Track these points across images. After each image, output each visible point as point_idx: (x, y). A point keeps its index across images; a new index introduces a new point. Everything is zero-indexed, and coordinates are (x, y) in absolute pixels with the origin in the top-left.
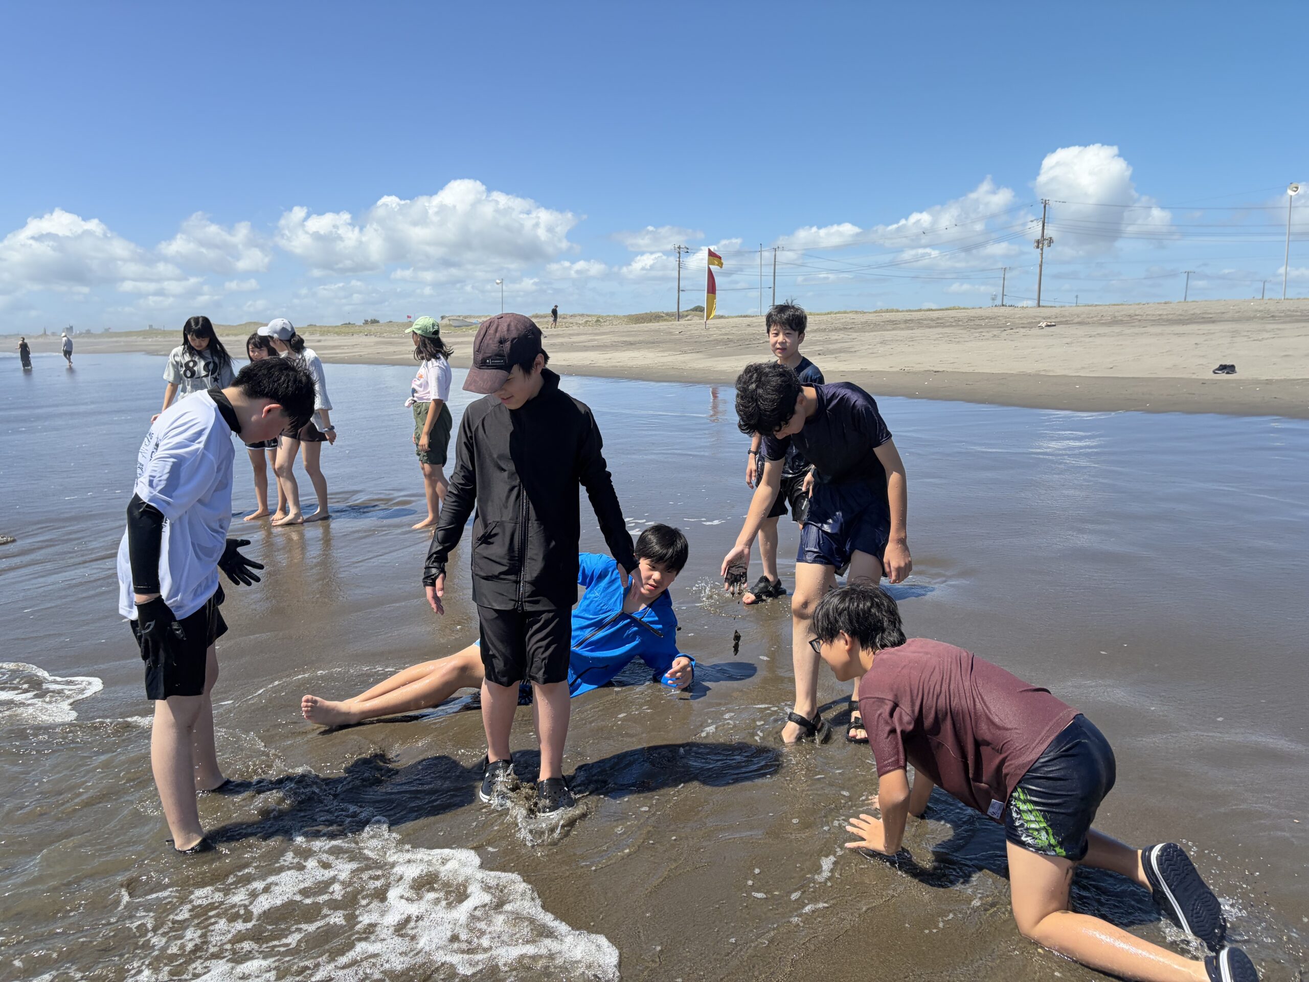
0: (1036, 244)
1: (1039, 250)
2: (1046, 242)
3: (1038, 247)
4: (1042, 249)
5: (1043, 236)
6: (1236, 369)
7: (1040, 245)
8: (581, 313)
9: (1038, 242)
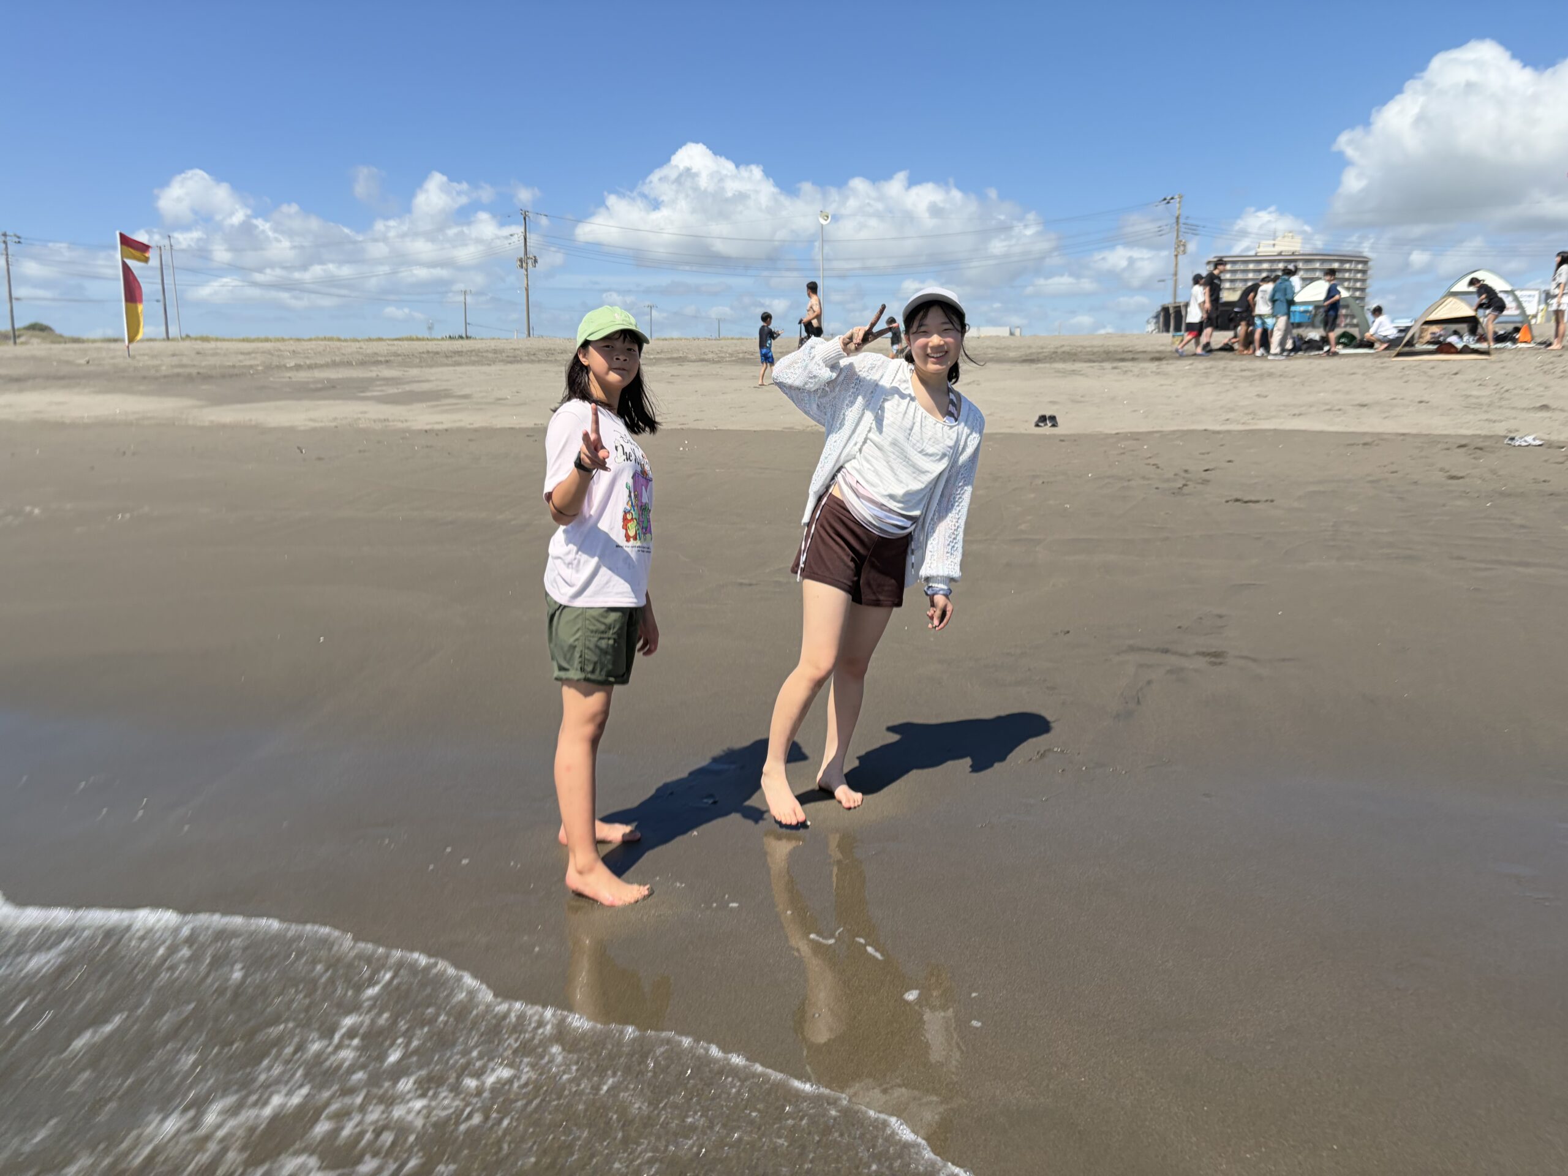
0: (519, 263)
1: (523, 271)
2: (530, 262)
4: (527, 270)
5: (526, 254)
6: (1059, 421)
7: (524, 265)
9: (521, 260)
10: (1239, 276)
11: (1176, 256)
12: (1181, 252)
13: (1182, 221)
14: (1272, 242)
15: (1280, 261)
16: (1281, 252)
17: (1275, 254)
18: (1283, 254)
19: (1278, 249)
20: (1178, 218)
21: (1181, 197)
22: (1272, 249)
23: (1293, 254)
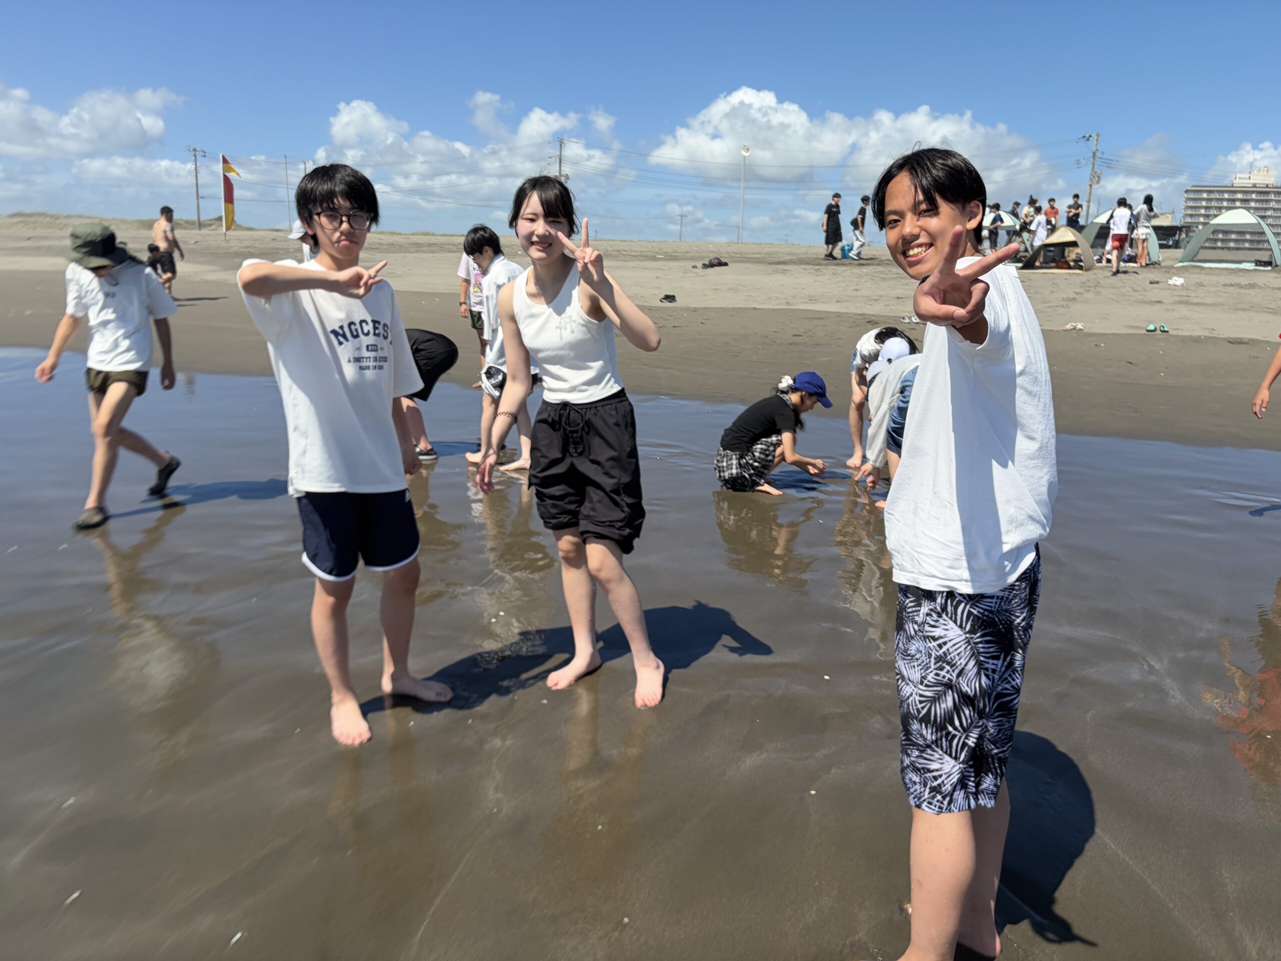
6: (677, 299)
10: (1214, 204)
11: (1091, 186)
12: (1095, 182)
13: (1098, 154)
14: (1247, 176)
15: (1253, 192)
16: (1255, 184)
17: (1251, 185)
18: (1258, 186)
19: (1252, 181)
20: (1094, 154)
21: (1098, 135)
22: (1248, 181)
23: (1267, 186)
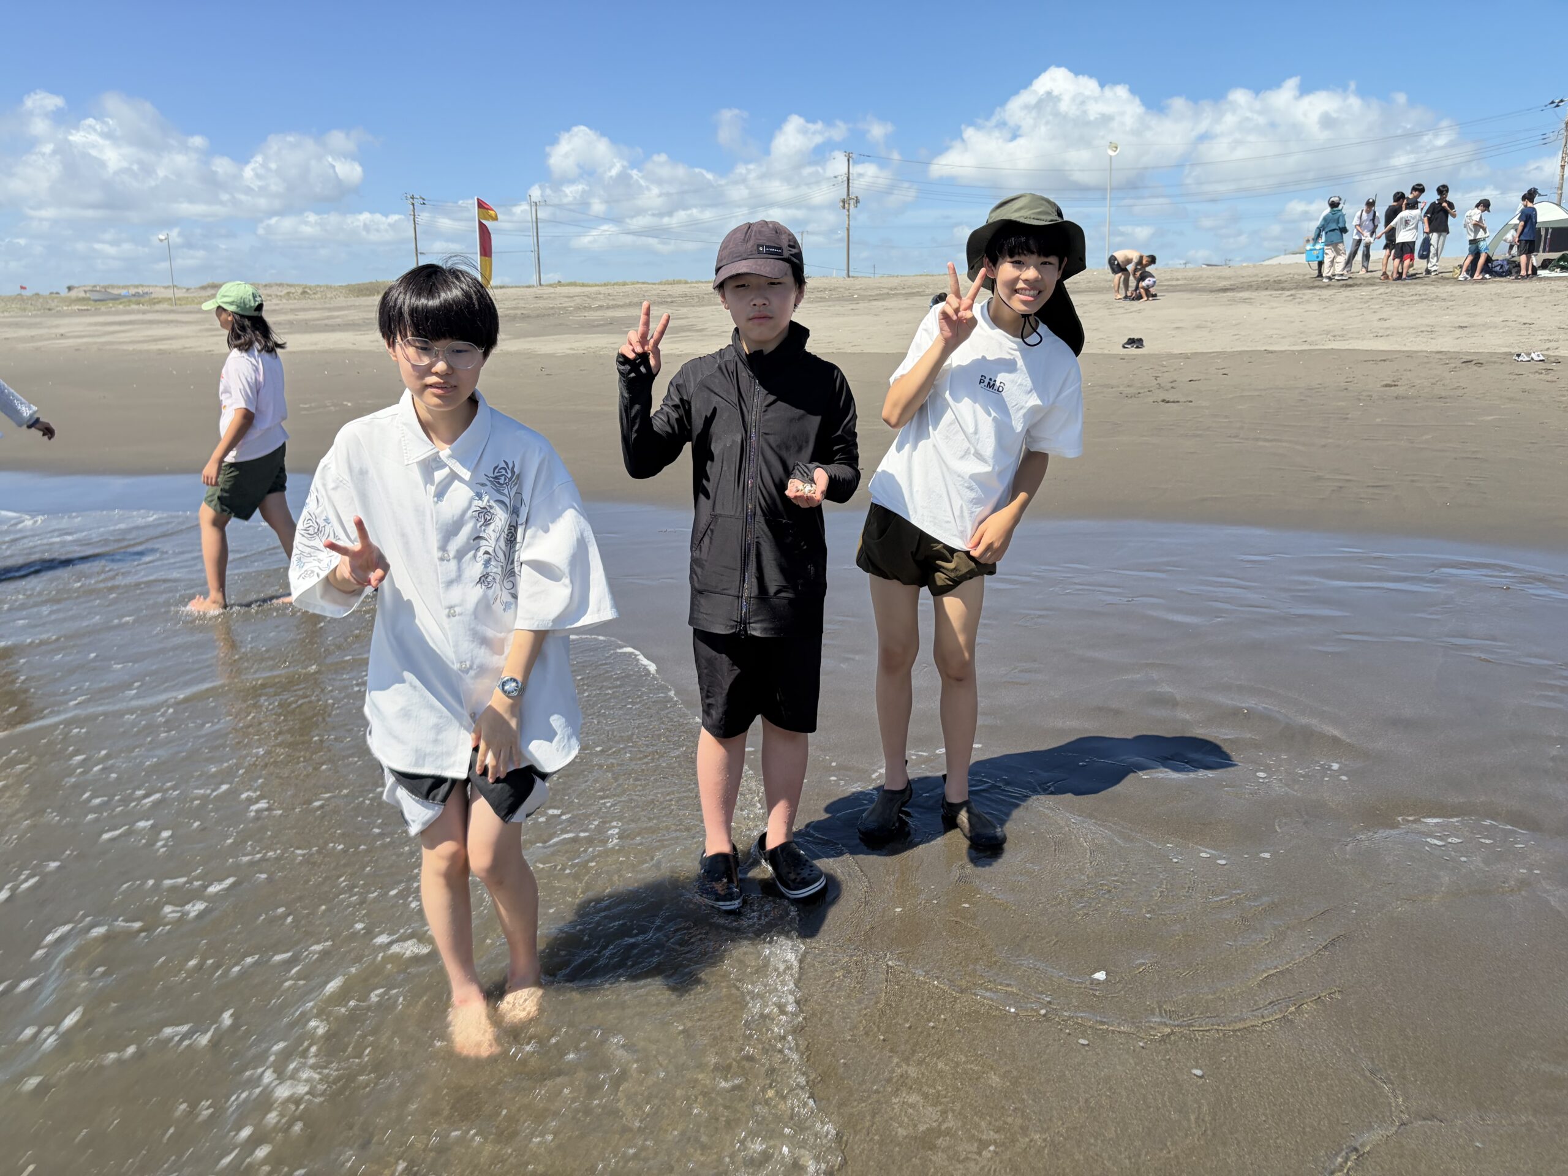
0: (841, 204)
1: (845, 211)
2: (852, 202)
3: (844, 207)
4: (848, 210)
5: (848, 195)
6: (1144, 343)
7: (846, 206)
8: (278, 282)
9: (844, 202)
